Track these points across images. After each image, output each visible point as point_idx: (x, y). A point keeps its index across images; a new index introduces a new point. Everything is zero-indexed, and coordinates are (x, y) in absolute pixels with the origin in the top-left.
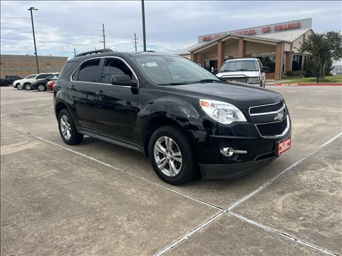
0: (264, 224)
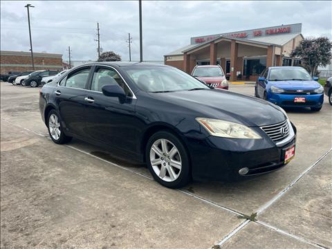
0: (296, 234)
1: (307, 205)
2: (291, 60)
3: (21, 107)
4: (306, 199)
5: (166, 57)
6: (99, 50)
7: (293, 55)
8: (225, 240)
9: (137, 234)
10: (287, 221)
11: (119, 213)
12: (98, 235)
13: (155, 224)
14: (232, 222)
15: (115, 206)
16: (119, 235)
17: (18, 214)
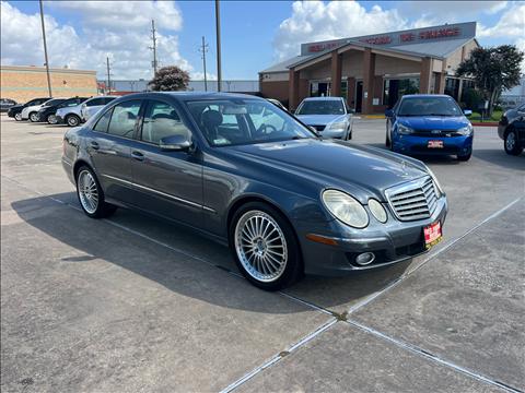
1: (423, 299)
2: (458, 81)
3: (32, 157)
5: (261, 75)
6: (155, 64)
7: (461, 71)
8: (299, 344)
9: (182, 338)
10: (389, 320)
11: (162, 312)
12: (130, 339)
13: (209, 325)
14: (315, 322)
15: (157, 302)
16: (158, 339)
17: (22, 313)
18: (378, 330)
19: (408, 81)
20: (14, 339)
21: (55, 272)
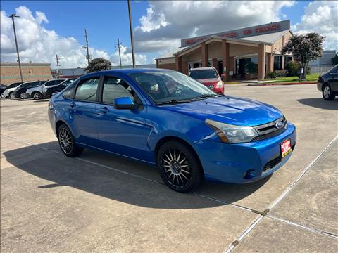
0: (307, 225)
1: (314, 198)
2: (281, 57)
4: (312, 193)
5: (157, 60)
7: (284, 51)
8: (244, 235)
10: (297, 214)
11: (140, 219)
12: (124, 241)
13: (175, 226)
14: (248, 219)
15: (134, 212)
16: (144, 238)
17: (42, 227)
18: (293, 221)
19: (250, 59)
20: (42, 247)
21: (57, 197)
